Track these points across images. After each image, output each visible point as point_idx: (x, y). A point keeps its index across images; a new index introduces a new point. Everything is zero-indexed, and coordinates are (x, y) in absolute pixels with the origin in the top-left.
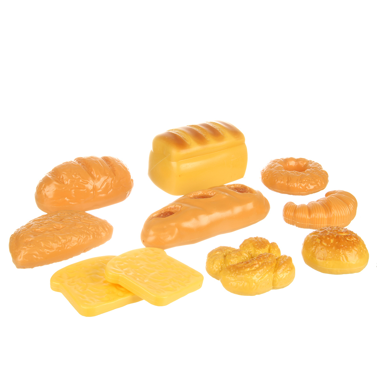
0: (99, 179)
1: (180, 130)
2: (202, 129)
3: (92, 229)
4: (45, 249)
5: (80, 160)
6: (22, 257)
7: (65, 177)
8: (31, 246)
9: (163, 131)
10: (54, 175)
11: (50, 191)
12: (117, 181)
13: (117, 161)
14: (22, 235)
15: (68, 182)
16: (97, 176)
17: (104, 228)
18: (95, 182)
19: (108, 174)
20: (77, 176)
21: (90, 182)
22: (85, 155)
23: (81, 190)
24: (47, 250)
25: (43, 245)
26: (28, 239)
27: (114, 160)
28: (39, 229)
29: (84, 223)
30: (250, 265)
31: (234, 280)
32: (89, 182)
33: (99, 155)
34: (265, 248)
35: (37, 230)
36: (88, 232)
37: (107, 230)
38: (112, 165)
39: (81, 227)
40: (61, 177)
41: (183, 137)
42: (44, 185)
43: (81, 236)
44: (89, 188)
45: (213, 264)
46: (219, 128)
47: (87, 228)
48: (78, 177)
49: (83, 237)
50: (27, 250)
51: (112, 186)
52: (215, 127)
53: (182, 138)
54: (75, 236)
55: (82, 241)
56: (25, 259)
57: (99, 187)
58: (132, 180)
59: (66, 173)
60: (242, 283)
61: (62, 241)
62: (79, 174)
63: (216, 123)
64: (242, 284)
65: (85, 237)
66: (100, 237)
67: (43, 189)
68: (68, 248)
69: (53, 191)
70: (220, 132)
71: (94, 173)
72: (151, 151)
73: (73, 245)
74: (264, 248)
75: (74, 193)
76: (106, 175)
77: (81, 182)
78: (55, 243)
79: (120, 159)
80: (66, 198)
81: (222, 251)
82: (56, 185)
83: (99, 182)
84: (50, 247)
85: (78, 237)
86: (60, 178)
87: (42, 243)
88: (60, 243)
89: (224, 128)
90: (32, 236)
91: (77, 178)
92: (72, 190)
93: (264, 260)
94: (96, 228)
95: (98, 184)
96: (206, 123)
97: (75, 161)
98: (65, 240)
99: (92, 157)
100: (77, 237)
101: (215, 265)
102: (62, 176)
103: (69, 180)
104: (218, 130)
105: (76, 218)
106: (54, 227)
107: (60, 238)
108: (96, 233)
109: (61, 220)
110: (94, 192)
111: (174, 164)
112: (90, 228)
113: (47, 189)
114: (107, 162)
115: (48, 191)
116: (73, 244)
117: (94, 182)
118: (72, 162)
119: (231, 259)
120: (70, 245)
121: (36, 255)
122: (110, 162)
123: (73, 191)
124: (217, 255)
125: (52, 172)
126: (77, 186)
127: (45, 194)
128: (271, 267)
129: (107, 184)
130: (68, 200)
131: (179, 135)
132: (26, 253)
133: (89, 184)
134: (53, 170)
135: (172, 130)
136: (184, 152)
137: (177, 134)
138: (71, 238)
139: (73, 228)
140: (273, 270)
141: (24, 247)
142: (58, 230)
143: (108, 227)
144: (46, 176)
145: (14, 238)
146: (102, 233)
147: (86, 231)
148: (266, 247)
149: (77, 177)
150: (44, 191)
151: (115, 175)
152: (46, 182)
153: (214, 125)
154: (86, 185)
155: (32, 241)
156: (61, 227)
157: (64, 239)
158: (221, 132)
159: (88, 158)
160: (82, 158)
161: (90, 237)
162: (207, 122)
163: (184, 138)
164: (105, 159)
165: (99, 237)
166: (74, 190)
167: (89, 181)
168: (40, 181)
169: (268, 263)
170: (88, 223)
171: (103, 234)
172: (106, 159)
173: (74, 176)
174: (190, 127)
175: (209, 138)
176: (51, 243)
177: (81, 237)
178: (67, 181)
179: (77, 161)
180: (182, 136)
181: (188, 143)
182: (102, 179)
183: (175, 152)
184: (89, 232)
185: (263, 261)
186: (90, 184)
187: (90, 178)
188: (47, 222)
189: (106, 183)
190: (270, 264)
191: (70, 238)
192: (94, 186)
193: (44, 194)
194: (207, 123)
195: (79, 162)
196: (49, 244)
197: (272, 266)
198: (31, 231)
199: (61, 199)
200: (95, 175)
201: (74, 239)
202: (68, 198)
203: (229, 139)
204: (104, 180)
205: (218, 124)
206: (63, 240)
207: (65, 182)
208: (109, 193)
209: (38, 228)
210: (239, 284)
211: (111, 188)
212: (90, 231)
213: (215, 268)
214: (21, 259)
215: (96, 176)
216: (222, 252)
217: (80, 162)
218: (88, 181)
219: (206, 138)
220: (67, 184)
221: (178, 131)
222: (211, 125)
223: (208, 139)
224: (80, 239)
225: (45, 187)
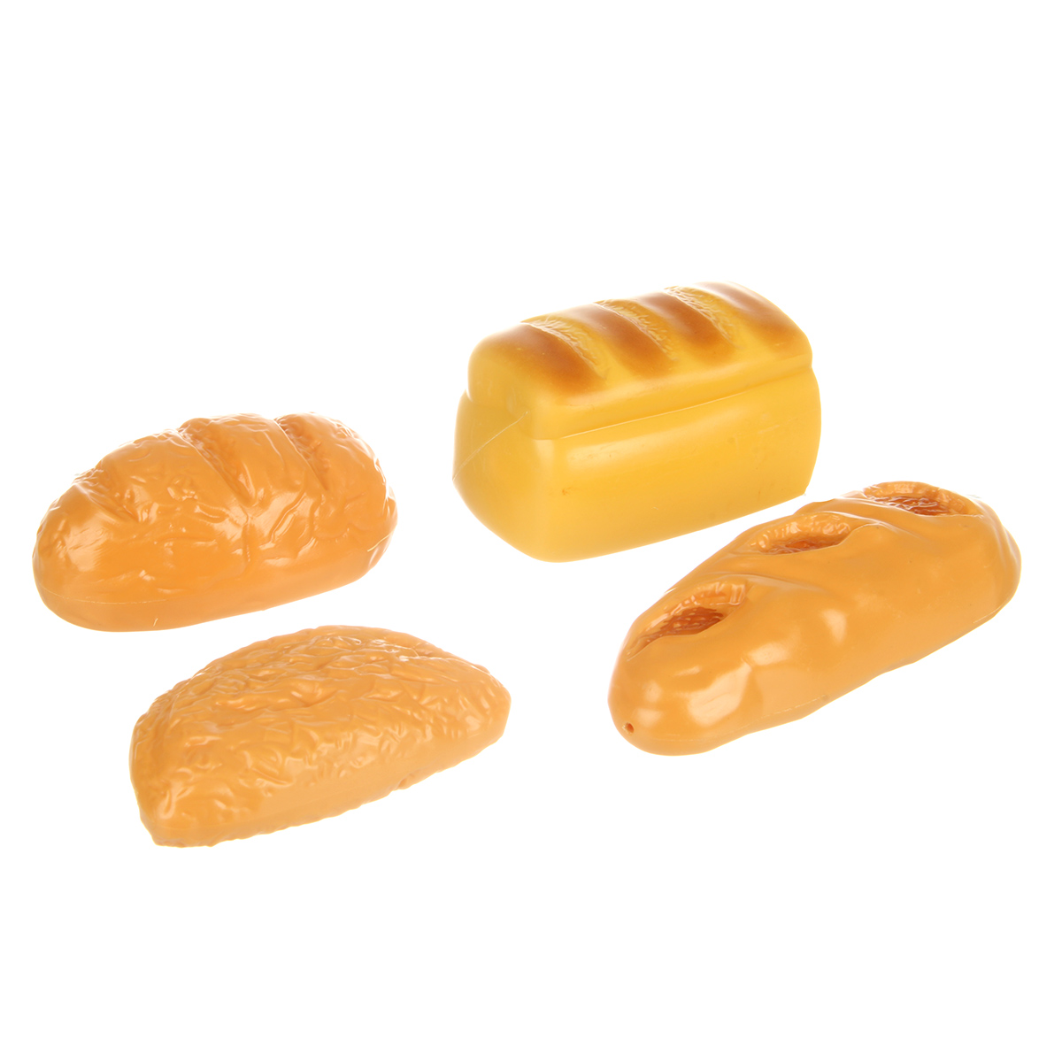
0: (264, 504)
1: (570, 322)
2: (651, 316)
3: (431, 702)
4: (259, 779)
5: (199, 429)
6: (173, 807)
7: (141, 495)
8: (207, 766)
9: (507, 321)
10: (101, 487)
11: (85, 544)
12: (333, 510)
13: (335, 432)
14: (177, 721)
15: (149, 513)
16: (257, 489)
17: (475, 700)
18: (250, 515)
19: (298, 483)
20: (186, 491)
21: (231, 515)
22: (217, 410)
23: (200, 543)
24: (267, 783)
25: (250, 763)
26: (199, 738)
27: (323, 429)
28: (240, 701)
29: (404, 679)
32: (228, 512)
33: (271, 410)
35: (231, 702)
36: (416, 715)
37: (486, 705)
38: (315, 451)
39: (394, 694)
40: (127, 496)
41: (581, 346)
42: (63, 522)
43: (390, 730)
44: (229, 537)
46: (714, 314)
47: (415, 698)
48: (188, 493)
49: (397, 733)
50: (192, 780)
51: (312, 527)
52: (699, 310)
53: (577, 351)
54: (369, 731)
55: (392, 751)
56: (184, 814)
57: (266, 533)
58: (391, 503)
59: (143, 481)
61: (319, 748)
62: (193, 486)
63: (706, 295)
65: (405, 733)
66: (460, 733)
67: (61, 538)
68: (343, 773)
69: (94, 546)
70: (720, 328)
71: (247, 480)
72: (465, 394)
73: (360, 763)
75: (171, 552)
76: (293, 488)
77: (200, 515)
78: (295, 755)
79: (348, 425)
80: (143, 573)
82: (106, 525)
83: (266, 513)
84: (276, 771)
85: (381, 735)
86: (122, 497)
87: (247, 754)
88: (314, 756)
89: (736, 313)
90: (213, 727)
91: (184, 498)
92: (166, 545)
94: (446, 700)
95: (263, 521)
96: (667, 292)
97: (180, 436)
98: (332, 745)
99: (243, 420)
100: (376, 734)
102: (128, 491)
103: (156, 507)
104: (712, 319)
105: (374, 658)
106: (295, 694)
107: (315, 735)
108: (445, 720)
109: (320, 666)
110: (245, 552)
111: (544, 448)
112: (425, 701)
113: (73, 538)
114: (299, 435)
115: (76, 547)
116: (360, 759)
117: (246, 513)
118: (169, 439)
120: (351, 763)
121: (224, 799)
122: (310, 438)
123: (168, 547)
125: (96, 474)
126: (184, 530)
127: (67, 557)
129: (296, 520)
130: (148, 578)
131: (566, 339)
132: (190, 790)
133: (227, 520)
134: (99, 467)
135: (542, 319)
136: (581, 404)
137: (559, 335)
138: (355, 738)
139: (362, 698)
141: (182, 770)
142: (307, 705)
143: (492, 695)
144: (74, 491)
145: (150, 729)
146: (469, 719)
147: (409, 712)
149: (184, 494)
150: (64, 544)
151: (326, 487)
152: (70, 510)
153: (697, 302)
154: (216, 526)
155: (211, 744)
156: (320, 692)
157: (328, 740)
158: (724, 327)
159: (227, 423)
160: (206, 421)
161: (425, 735)
162: (672, 289)
163: (585, 349)
164: (293, 427)
165: (456, 734)
166: (171, 544)
167: (228, 509)
168: (52, 506)
170: (419, 678)
171: (474, 723)
172: (296, 426)
173: (172, 492)
174: (609, 309)
175: (677, 350)
176: (279, 755)
177: (392, 735)
178: (148, 508)
179: (189, 432)
180: (579, 342)
181: (598, 369)
182: (278, 503)
183: (548, 404)
184: (421, 715)
186: (231, 520)
187: (234, 499)
188: (267, 672)
189: (290, 517)
191: (351, 739)
192: (245, 528)
193: (61, 556)
194: (674, 295)
195: (196, 438)
196: (273, 759)
198: (210, 709)
199: (123, 577)
200: (252, 489)
201: (366, 739)
202: (148, 573)
203: (751, 355)
204: (283, 508)
205: (712, 297)
206: (324, 745)
207: (139, 512)
208: (301, 553)
209: (235, 697)
211: (311, 534)
212: (423, 712)
214: (170, 815)
215: (256, 493)
217: (200, 439)
218: (224, 510)
219: (664, 351)
220: (148, 520)
221: (561, 325)
222: (687, 301)
223: (673, 356)
224: (386, 743)
225: (66, 530)
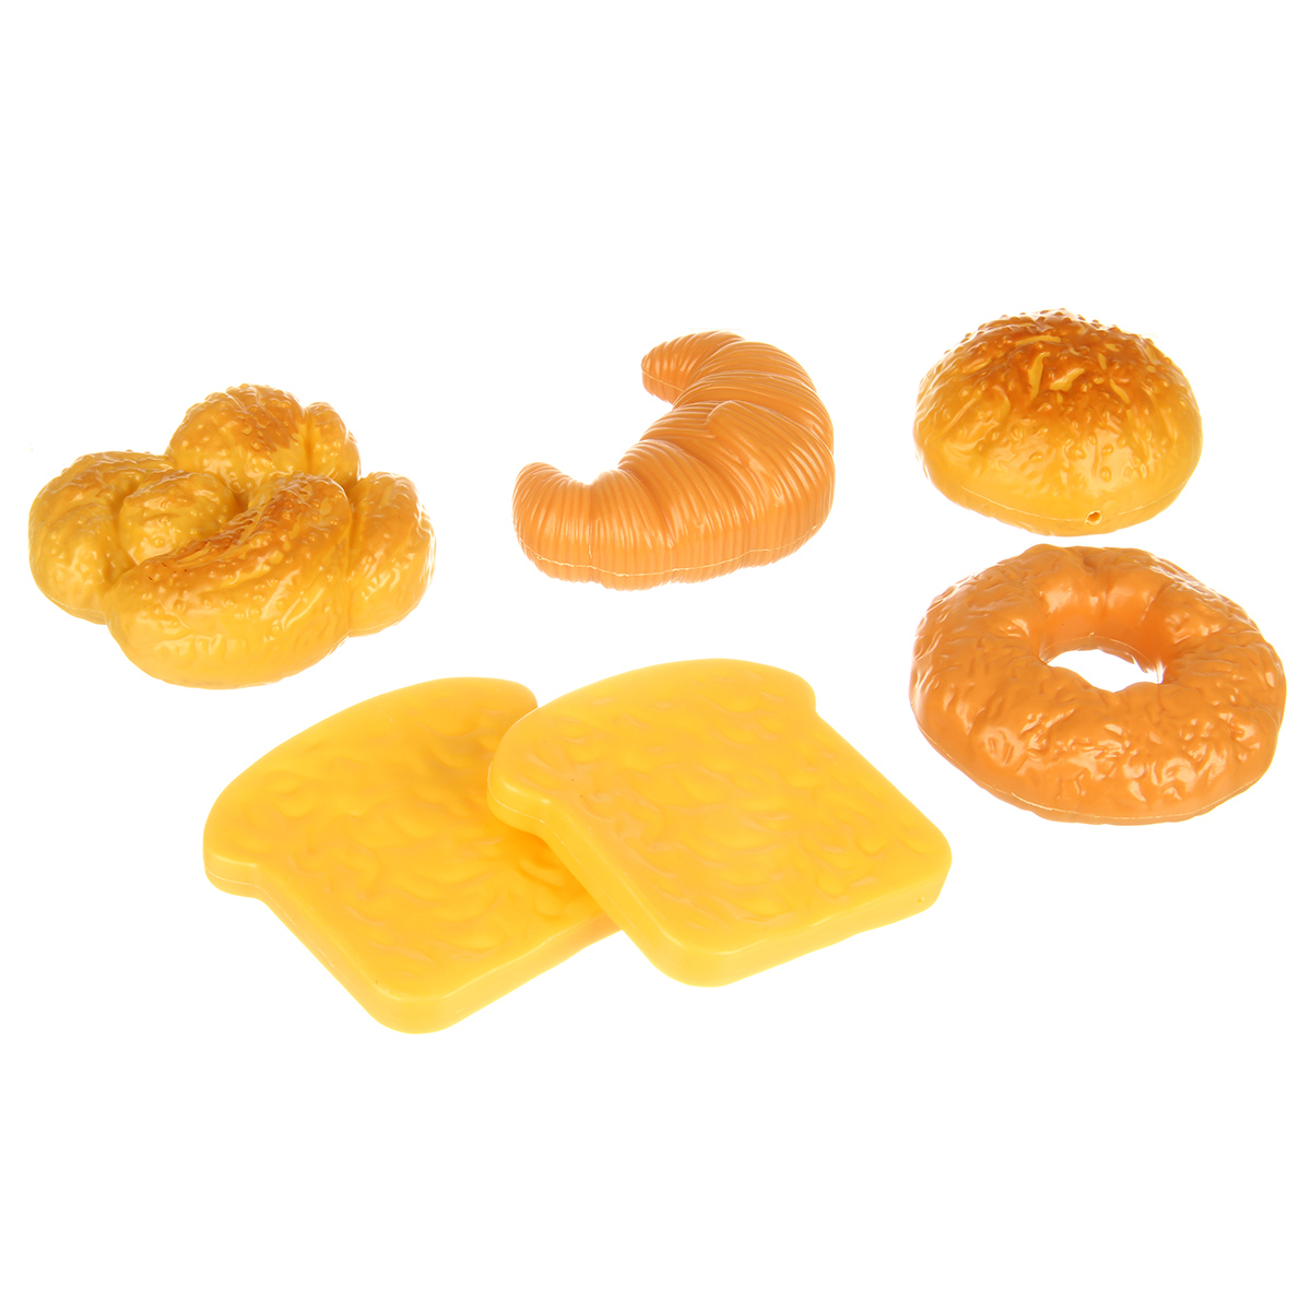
30: (242, 557)
31: (175, 632)
34: (291, 442)
45: (68, 561)
60: (213, 643)
64: (217, 644)
74: (286, 445)
81: (97, 484)
93: (298, 518)
101: (75, 561)
119: (143, 522)
124: (77, 507)
128: (333, 548)
140: (345, 561)
148: (295, 435)
169: (320, 534)
185: (297, 528)
190: (327, 536)
197: (339, 542)
210: (199, 645)
213: (78, 577)
216: (96, 491)
